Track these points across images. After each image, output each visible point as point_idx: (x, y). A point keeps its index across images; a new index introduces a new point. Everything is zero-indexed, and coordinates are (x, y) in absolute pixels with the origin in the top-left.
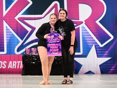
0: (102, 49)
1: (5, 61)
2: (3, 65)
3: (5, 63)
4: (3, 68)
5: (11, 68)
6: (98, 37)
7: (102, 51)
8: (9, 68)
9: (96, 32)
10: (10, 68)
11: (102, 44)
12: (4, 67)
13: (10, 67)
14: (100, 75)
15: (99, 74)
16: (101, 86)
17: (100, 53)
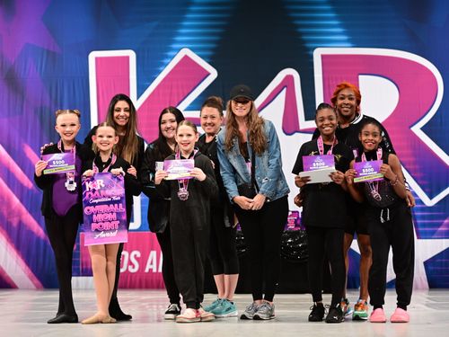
0: (431, 211)
1: (137, 249)
2: (130, 263)
3: (135, 256)
4: (132, 270)
5: (155, 270)
6: (418, 175)
7: (431, 218)
8: (147, 270)
9: (412, 159)
10: (151, 270)
11: (431, 197)
12: (134, 267)
13: (151, 267)
14: (427, 291)
15: (423, 289)
16: (430, 326)
17: (424, 225)
